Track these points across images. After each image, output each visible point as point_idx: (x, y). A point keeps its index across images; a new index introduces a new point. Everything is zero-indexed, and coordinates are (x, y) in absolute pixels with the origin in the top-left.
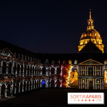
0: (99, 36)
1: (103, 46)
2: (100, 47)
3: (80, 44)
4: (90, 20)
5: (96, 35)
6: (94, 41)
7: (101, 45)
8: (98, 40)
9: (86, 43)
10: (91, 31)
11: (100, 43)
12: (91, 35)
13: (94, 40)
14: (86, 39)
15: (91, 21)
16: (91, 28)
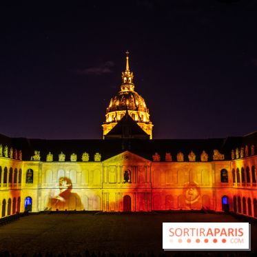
0: (145, 106)
1: (151, 126)
2: (145, 128)
3: (107, 121)
4: (128, 73)
5: (137, 103)
6: (133, 115)
7: (146, 123)
8: (142, 113)
9: (119, 118)
10: (128, 96)
11: (145, 120)
12: (128, 103)
13: (135, 112)
14: (118, 110)
15: (128, 75)
16: (129, 89)
